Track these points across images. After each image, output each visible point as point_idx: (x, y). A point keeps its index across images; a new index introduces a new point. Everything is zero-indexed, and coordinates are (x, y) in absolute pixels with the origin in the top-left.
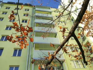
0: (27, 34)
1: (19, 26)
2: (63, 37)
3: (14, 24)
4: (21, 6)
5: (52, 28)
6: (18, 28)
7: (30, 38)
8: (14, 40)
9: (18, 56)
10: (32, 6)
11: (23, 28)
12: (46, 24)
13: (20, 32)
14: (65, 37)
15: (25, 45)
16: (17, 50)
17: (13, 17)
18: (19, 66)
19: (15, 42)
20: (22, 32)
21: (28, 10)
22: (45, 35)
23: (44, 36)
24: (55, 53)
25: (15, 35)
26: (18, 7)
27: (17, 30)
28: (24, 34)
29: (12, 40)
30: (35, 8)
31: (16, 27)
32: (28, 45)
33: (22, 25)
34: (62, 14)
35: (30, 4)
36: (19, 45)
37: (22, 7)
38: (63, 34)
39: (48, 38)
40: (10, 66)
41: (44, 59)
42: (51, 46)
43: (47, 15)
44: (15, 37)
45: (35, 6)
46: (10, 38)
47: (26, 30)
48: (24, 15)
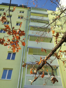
0: (19, 37)
1: (11, 29)
2: (56, 42)
3: (6, 26)
4: (13, 7)
5: (47, 32)
6: (10, 31)
7: (22, 42)
8: (6, 43)
9: (12, 59)
10: (27, 8)
11: (15, 31)
12: (40, 28)
13: (12, 36)
14: (58, 42)
15: (17, 49)
16: (11, 53)
17: (5, 19)
18: (13, 69)
19: (7, 45)
20: (14, 35)
21: (23, 12)
22: (39, 39)
23: (38, 41)
24: (46, 58)
25: (7, 38)
26: (10, 8)
27: (9, 33)
28: (16, 38)
29: (4, 43)
30: (30, 10)
31: (8, 30)
32: (20, 49)
33: (14, 28)
34: (58, 17)
35: (25, 5)
36: (11, 49)
37: (14, 9)
38: (56, 39)
39: (42, 42)
40: (4, 68)
41: (35, 64)
42: (42, 51)
43: (42, 17)
44: (7, 40)
45: (30, 8)
46: (1, 41)
47: (18, 34)
48: (19, 17)
